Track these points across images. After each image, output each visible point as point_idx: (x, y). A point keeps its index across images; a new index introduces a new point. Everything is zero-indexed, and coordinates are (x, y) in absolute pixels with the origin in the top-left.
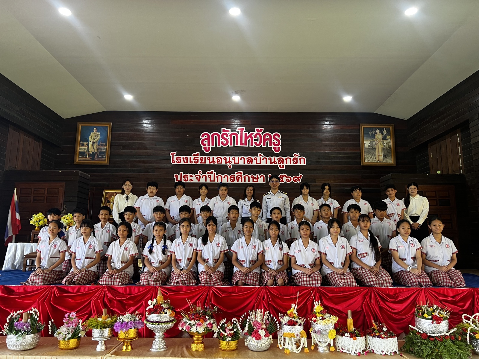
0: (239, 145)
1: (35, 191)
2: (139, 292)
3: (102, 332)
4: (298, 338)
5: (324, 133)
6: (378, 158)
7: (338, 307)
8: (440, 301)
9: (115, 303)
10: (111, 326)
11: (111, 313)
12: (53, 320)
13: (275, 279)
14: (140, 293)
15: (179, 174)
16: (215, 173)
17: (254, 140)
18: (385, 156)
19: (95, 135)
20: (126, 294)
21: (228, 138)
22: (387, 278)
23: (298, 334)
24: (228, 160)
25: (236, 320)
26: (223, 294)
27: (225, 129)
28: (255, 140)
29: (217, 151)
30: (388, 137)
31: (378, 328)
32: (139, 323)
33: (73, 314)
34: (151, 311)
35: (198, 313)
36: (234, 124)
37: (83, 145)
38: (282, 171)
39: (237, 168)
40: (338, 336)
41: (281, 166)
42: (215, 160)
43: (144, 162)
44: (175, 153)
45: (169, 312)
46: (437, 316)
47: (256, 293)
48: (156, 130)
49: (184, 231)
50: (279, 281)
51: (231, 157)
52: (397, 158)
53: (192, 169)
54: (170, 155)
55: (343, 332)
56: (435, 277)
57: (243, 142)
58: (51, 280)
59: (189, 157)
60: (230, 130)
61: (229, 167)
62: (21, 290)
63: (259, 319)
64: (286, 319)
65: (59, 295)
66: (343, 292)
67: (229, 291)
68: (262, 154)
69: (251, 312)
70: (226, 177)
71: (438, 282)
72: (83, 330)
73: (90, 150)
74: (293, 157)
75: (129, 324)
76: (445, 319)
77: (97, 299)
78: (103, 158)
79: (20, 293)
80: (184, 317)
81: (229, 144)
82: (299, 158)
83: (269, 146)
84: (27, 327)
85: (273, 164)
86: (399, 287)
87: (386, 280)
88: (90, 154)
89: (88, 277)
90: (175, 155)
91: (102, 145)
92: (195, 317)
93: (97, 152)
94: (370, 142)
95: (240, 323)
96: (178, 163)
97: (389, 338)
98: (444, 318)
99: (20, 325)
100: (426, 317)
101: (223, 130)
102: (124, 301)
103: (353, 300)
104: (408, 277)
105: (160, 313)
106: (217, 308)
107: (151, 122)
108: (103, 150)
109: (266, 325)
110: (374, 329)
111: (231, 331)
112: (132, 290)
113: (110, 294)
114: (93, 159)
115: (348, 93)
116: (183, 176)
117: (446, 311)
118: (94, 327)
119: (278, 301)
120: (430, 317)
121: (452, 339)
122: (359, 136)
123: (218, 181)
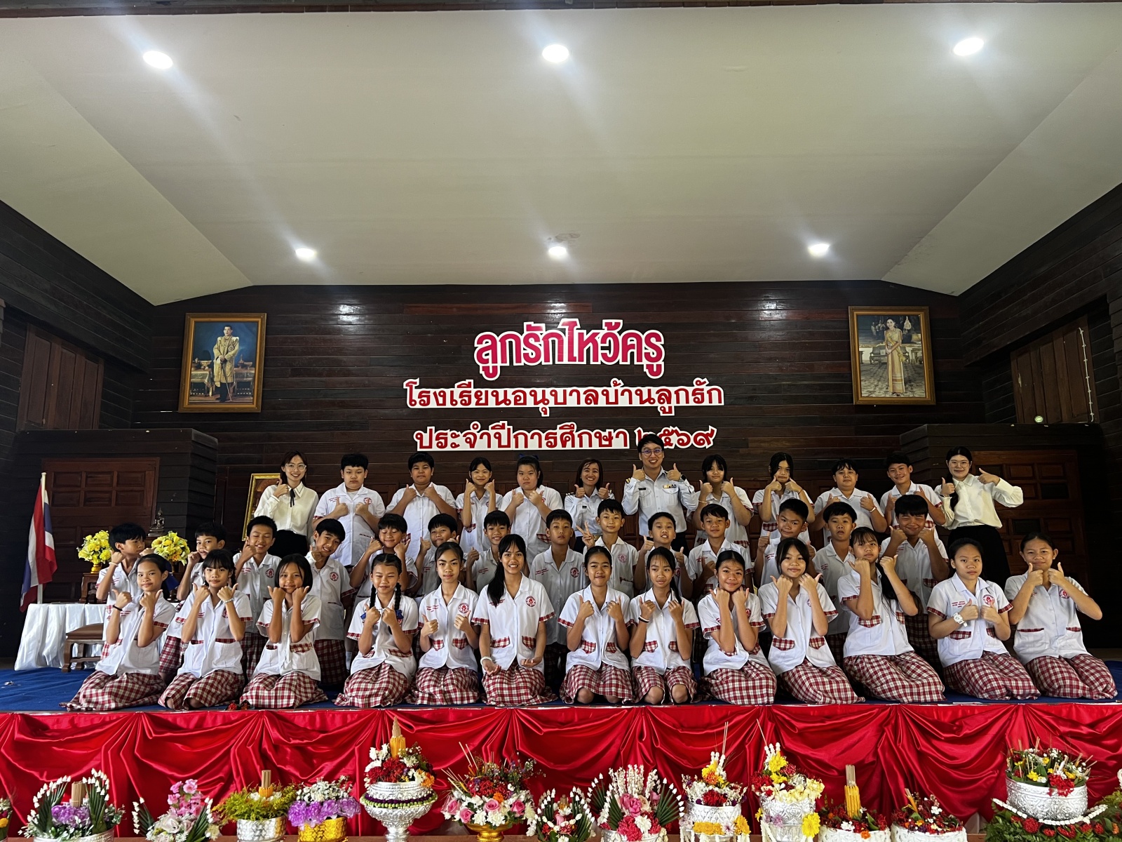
0: (566, 361)
1: (89, 479)
2: (345, 724)
3: (260, 827)
4: (730, 834)
5: (763, 329)
6: (893, 387)
7: (821, 755)
8: (1063, 736)
9: (287, 751)
10: (282, 812)
11: (281, 779)
12: (142, 801)
13: (667, 688)
14: (346, 728)
15: (426, 432)
16: (511, 427)
17: (599, 348)
18: (910, 381)
19: (227, 342)
20: (313, 730)
21: (540, 345)
22: (931, 680)
23: (730, 825)
24: (539, 397)
25: (579, 791)
26: (544, 727)
27: (532, 324)
28: (603, 348)
29: (513, 377)
30: (915, 337)
31: (921, 807)
32: (348, 803)
33: (192, 784)
34: (378, 776)
35: (488, 779)
36: (553, 311)
37: (199, 367)
38: (668, 421)
39: (561, 414)
40: (824, 828)
41: (666, 409)
42: (511, 397)
43: (343, 405)
44: (415, 383)
45: (420, 777)
46: (1060, 777)
47: (623, 724)
48: (370, 330)
49: (446, 574)
50: (675, 692)
51: (548, 390)
52: (938, 386)
53: (457, 420)
54: (405, 387)
55: (837, 818)
56: (1043, 673)
57: (576, 354)
58: (133, 695)
59: (448, 391)
60: (543, 325)
61: (543, 413)
62: (65, 725)
63: (634, 789)
64: (698, 789)
65: (154, 735)
66: (829, 718)
67: (559, 720)
68: (620, 381)
69: (616, 774)
70: (536, 437)
71: (1051, 687)
72: (215, 823)
73: (215, 379)
74: (693, 388)
75: (325, 809)
76: (1080, 782)
77: (245, 743)
78: (248, 395)
79: (63, 733)
80: (455, 789)
81: (542, 359)
82: (706, 389)
83: (636, 363)
84: (82, 818)
85: (647, 404)
86: (962, 704)
87: (929, 684)
88: (216, 387)
89: (220, 687)
90: (416, 388)
91: (244, 366)
92: (482, 788)
93: (232, 383)
94: (874, 348)
95: (589, 800)
96: (424, 405)
97: (947, 831)
98: (1076, 781)
99: (64, 814)
100: (1035, 780)
101: (528, 326)
102: (309, 748)
103: (854, 737)
104: (981, 677)
105: (399, 779)
106: (534, 764)
107: (360, 310)
108: (247, 377)
109: (651, 804)
110: (910, 811)
111: (568, 820)
112: (328, 720)
113: (276, 732)
114: (223, 399)
115: (821, 234)
116: (434, 435)
117: (1080, 764)
118: (242, 816)
119: (676, 741)
120: (1044, 780)
121: (1096, 831)
122: (846, 337)
123: (517, 446)
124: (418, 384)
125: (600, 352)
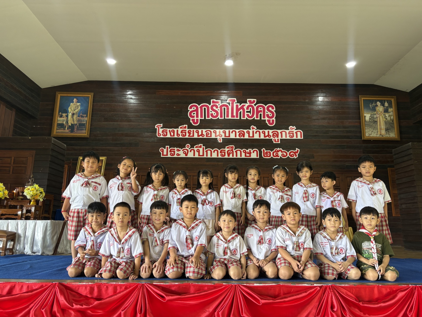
0: (230, 117)
5: (321, 105)
6: (380, 132)
15: (165, 148)
16: (204, 147)
18: (388, 130)
19: (75, 105)
21: (218, 110)
24: (218, 134)
27: (215, 100)
28: (247, 112)
29: (206, 124)
30: (390, 110)
37: (61, 116)
38: (277, 146)
39: (227, 142)
41: (276, 140)
42: (204, 133)
43: (127, 135)
48: (141, 101)
51: (222, 131)
52: (401, 132)
53: (179, 143)
54: (156, 128)
57: (235, 114)
59: (175, 130)
60: (220, 101)
61: (219, 141)
68: (255, 127)
70: (216, 152)
73: (69, 122)
74: (289, 131)
78: (84, 130)
81: (219, 116)
82: (295, 131)
83: (262, 119)
85: (267, 138)
88: (69, 126)
90: (161, 128)
91: (82, 117)
93: (77, 124)
94: (371, 114)
96: (164, 136)
101: (213, 101)
107: (136, 92)
108: (84, 121)
113: (64, 299)
114: (72, 131)
116: (169, 150)
122: (359, 109)
123: (207, 156)
124: (162, 126)
125: (246, 113)
